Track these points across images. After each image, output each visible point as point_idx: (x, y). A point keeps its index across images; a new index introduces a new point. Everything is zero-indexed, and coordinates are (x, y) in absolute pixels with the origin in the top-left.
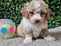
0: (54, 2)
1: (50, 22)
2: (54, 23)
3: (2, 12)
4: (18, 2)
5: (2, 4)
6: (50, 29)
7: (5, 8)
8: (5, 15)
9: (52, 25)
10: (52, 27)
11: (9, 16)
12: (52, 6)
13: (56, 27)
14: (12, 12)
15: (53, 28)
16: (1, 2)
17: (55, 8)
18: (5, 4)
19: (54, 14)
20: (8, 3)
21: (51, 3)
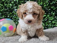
0: (54, 3)
1: (50, 22)
2: (53, 23)
3: (6, 13)
4: (20, 3)
5: (5, 5)
6: (49, 29)
7: (8, 8)
8: (8, 15)
9: (51, 25)
10: (51, 27)
11: (11, 16)
12: (52, 7)
13: (56, 26)
14: (14, 12)
15: (53, 28)
16: (4, 4)
17: (55, 8)
18: (8, 5)
19: (54, 14)
20: (11, 5)
21: (51, 4)
